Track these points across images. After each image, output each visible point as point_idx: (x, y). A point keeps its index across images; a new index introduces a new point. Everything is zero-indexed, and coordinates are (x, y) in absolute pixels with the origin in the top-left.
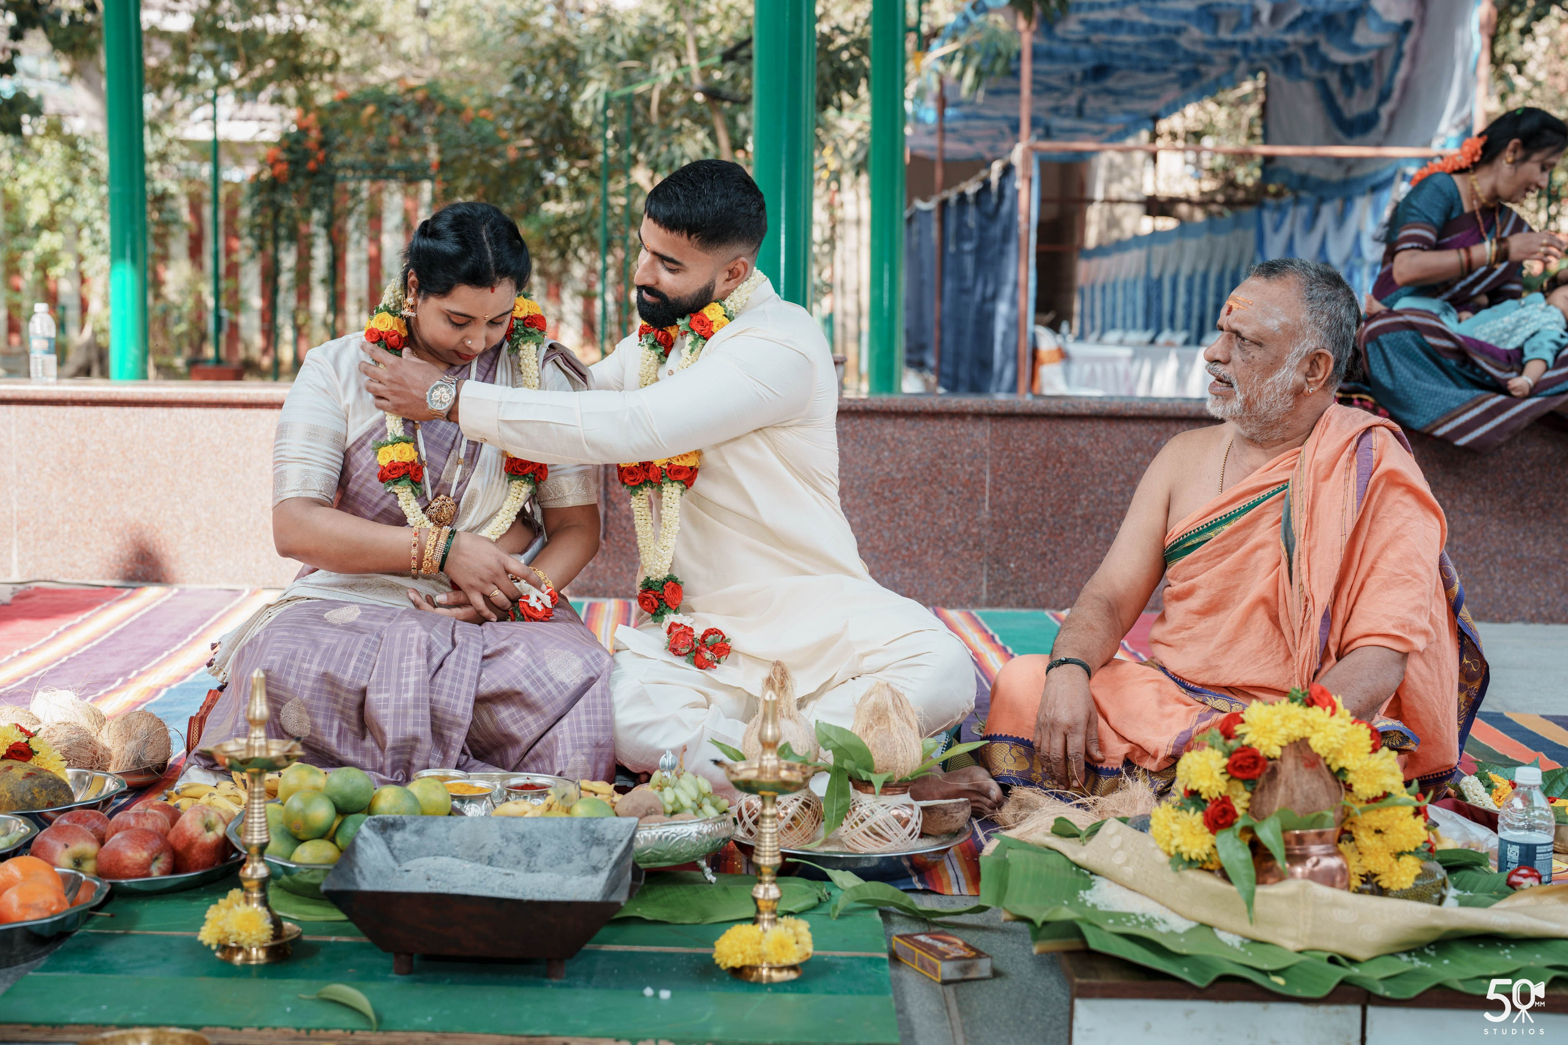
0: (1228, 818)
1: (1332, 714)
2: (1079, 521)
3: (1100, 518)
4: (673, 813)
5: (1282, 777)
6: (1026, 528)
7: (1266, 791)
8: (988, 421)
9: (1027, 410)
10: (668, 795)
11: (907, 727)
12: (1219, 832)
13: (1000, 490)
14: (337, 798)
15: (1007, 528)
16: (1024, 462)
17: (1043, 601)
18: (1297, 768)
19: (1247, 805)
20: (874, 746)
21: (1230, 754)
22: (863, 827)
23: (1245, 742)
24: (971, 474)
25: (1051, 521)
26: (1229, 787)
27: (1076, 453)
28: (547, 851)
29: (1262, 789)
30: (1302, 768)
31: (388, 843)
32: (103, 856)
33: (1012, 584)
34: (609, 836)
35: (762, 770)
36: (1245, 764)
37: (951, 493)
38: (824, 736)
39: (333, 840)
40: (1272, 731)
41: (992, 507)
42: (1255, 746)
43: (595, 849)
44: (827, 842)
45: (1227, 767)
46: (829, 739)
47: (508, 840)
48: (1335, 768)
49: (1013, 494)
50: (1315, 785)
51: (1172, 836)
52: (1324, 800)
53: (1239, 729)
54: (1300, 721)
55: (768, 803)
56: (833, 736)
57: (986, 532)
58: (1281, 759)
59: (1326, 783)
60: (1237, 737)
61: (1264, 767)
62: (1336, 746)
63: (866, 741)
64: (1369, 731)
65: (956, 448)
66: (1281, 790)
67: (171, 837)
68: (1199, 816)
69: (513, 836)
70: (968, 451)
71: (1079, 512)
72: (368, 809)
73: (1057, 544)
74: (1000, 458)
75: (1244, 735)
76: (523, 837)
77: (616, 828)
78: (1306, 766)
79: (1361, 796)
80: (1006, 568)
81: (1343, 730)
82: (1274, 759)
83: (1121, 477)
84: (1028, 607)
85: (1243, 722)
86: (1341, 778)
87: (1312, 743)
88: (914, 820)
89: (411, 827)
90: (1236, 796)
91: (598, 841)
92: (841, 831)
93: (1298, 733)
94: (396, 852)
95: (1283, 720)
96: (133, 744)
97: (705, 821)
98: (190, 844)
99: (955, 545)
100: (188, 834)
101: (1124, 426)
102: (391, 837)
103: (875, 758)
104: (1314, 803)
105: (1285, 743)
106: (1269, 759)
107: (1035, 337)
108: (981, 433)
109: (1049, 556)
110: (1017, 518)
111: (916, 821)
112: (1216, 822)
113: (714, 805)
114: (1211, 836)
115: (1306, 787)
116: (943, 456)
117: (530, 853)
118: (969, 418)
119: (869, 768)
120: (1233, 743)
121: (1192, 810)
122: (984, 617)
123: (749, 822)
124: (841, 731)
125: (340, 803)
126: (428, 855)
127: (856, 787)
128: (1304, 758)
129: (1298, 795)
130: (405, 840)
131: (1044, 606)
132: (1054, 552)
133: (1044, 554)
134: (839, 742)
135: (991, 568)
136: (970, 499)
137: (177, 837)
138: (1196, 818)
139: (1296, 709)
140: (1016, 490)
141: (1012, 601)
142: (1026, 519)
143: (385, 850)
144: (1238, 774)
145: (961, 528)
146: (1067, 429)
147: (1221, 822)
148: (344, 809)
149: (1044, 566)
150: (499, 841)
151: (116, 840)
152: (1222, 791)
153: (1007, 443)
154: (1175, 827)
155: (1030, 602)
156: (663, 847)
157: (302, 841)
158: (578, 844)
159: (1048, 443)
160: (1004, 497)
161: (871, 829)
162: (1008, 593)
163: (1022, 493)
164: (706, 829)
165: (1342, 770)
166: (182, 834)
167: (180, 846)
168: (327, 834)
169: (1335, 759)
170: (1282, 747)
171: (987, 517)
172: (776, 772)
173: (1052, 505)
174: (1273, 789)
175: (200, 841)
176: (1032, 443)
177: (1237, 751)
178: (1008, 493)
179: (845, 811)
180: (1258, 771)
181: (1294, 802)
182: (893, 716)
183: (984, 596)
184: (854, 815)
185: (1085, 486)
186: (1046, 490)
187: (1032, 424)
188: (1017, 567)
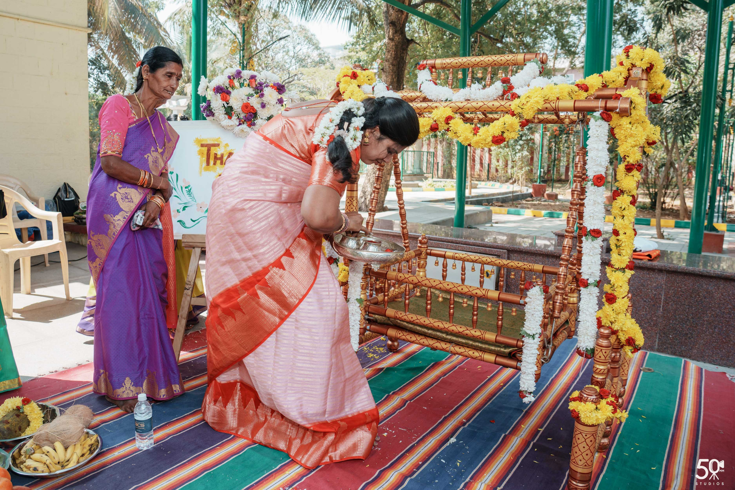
2: (706, 323)
3: (716, 323)
6: (679, 322)
8: (665, 273)
13: (668, 303)
15: (670, 320)
16: (681, 293)
24: (655, 295)
25: (692, 320)
27: (707, 292)
33: (670, 344)
37: (645, 301)
41: (664, 310)
57: (660, 320)
65: (649, 283)
70: (655, 285)
71: (706, 319)
73: (694, 331)
74: (670, 290)
80: (668, 337)
84: (677, 355)
99: (645, 323)
108: (662, 279)
109: (689, 336)
110: (675, 317)
116: (643, 285)
118: (656, 271)
131: (684, 356)
132: (691, 334)
133: (687, 334)
135: (661, 336)
136: (654, 305)
140: (676, 304)
141: (669, 352)
142: (679, 317)
145: (648, 317)
146: (703, 282)
149: (686, 339)
153: (673, 284)
155: (677, 353)
159: (693, 286)
160: (670, 306)
162: (667, 348)
163: (678, 306)
171: (661, 314)
173: (693, 313)
176: (685, 285)
178: (672, 305)
183: (656, 347)
185: (710, 308)
186: (690, 307)
187: (686, 277)
188: (673, 337)
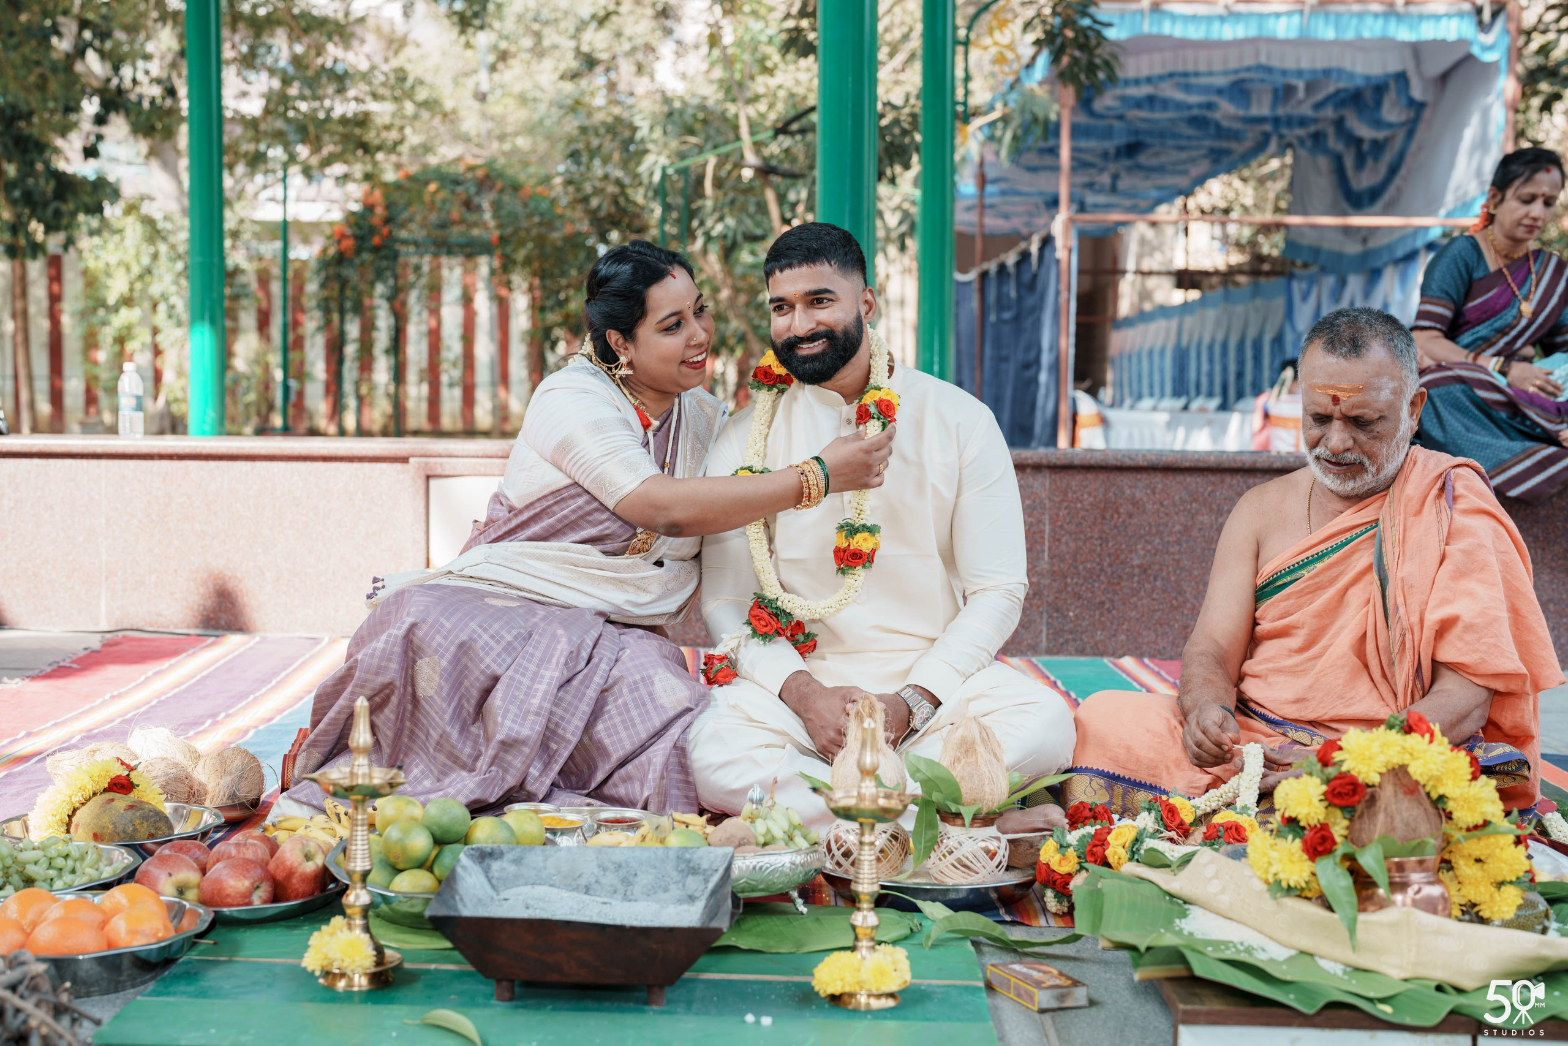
0: (1327, 845)
1: (1430, 741)
2: (1137, 571)
3: (1156, 567)
4: (765, 844)
5: (1381, 804)
6: (1085, 578)
7: (1365, 818)
8: (1047, 473)
9: (1085, 462)
10: (760, 827)
11: (994, 760)
12: (1318, 859)
13: (1059, 540)
14: (434, 828)
15: (1065, 577)
16: (1082, 513)
17: (1102, 649)
18: (1396, 796)
19: (1345, 832)
20: (962, 778)
21: (1328, 780)
22: (951, 859)
23: (1344, 769)
25: (1109, 570)
26: (1327, 815)
27: (1133, 504)
28: (644, 880)
29: (1362, 816)
30: (1401, 795)
31: (487, 871)
32: (205, 885)
33: (1071, 633)
34: (705, 865)
35: (860, 797)
36: (1344, 791)
38: (914, 768)
39: (431, 870)
40: (1370, 758)
41: (1051, 557)
42: (1354, 773)
43: (691, 877)
44: (915, 875)
45: (1324, 794)
46: (918, 770)
47: (605, 869)
48: (1434, 795)
49: (1072, 544)
50: (1415, 812)
51: (1270, 864)
52: (1424, 828)
53: (1337, 757)
54: (1399, 749)
55: (867, 830)
56: (922, 767)
57: (1046, 581)
58: (1380, 786)
59: (1426, 810)
60: (1333, 763)
61: (1363, 794)
62: (1435, 773)
63: (954, 773)
66: (1381, 817)
67: (271, 866)
68: (1298, 843)
69: (609, 865)
71: (1136, 562)
72: (465, 839)
73: (1115, 593)
74: (1059, 509)
75: (1341, 763)
76: (620, 866)
77: (713, 857)
78: (1405, 793)
79: (1461, 824)
80: (1065, 617)
81: (1442, 758)
82: (1374, 786)
83: (1178, 528)
84: (1087, 655)
85: (1340, 749)
86: (1440, 806)
87: (1411, 770)
88: (1001, 852)
89: (508, 857)
90: (1335, 824)
91: (693, 871)
92: (929, 863)
93: (1397, 761)
94: (494, 881)
95: (1381, 748)
96: (227, 781)
97: (798, 851)
98: (291, 873)
100: (288, 863)
101: (1180, 478)
102: (489, 867)
103: (963, 790)
104: (1414, 830)
105: (1383, 770)
106: (1369, 786)
108: (1040, 485)
109: (1107, 605)
110: (1076, 568)
111: (1003, 854)
112: (1315, 849)
113: (805, 837)
114: (1310, 862)
115: (1406, 815)
117: (627, 882)
118: (1029, 470)
119: (957, 801)
120: (1328, 768)
121: (1290, 837)
122: (1045, 664)
123: (838, 854)
124: (930, 763)
125: (438, 835)
126: (526, 884)
127: (943, 819)
128: (1403, 785)
129: (1398, 823)
130: (503, 869)
131: (1102, 654)
132: (1112, 601)
133: (1102, 603)
134: (929, 774)
135: (1051, 617)
137: (278, 867)
138: (1294, 845)
139: (1394, 736)
140: (1075, 540)
141: (1071, 649)
142: (1085, 568)
143: (483, 879)
144: (1336, 801)
146: (1125, 481)
147: (1320, 849)
148: (441, 841)
149: (1102, 615)
150: (596, 870)
151: (218, 870)
152: (1321, 818)
153: (1065, 494)
154: (1273, 854)
155: (1089, 650)
156: (757, 877)
157: (402, 870)
158: (675, 873)
159: (1105, 495)
161: (959, 861)
162: (1067, 641)
163: (1080, 544)
164: (799, 859)
165: (1442, 798)
166: (283, 864)
167: (280, 875)
168: (427, 865)
169: (1434, 787)
170: (1381, 774)
171: (1046, 566)
172: (874, 800)
173: (1110, 555)
174: (1373, 816)
175: (300, 870)
176: (1090, 494)
177: (1335, 779)
178: (1067, 544)
179: (933, 843)
180: (1356, 798)
181: (1394, 829)
182: (980, 748)
183: (1044, 644)
184: (942, 847)
185: (1142, 537)
186: (1104, 540)
187: (1090, 476)
188: (1076, 616)
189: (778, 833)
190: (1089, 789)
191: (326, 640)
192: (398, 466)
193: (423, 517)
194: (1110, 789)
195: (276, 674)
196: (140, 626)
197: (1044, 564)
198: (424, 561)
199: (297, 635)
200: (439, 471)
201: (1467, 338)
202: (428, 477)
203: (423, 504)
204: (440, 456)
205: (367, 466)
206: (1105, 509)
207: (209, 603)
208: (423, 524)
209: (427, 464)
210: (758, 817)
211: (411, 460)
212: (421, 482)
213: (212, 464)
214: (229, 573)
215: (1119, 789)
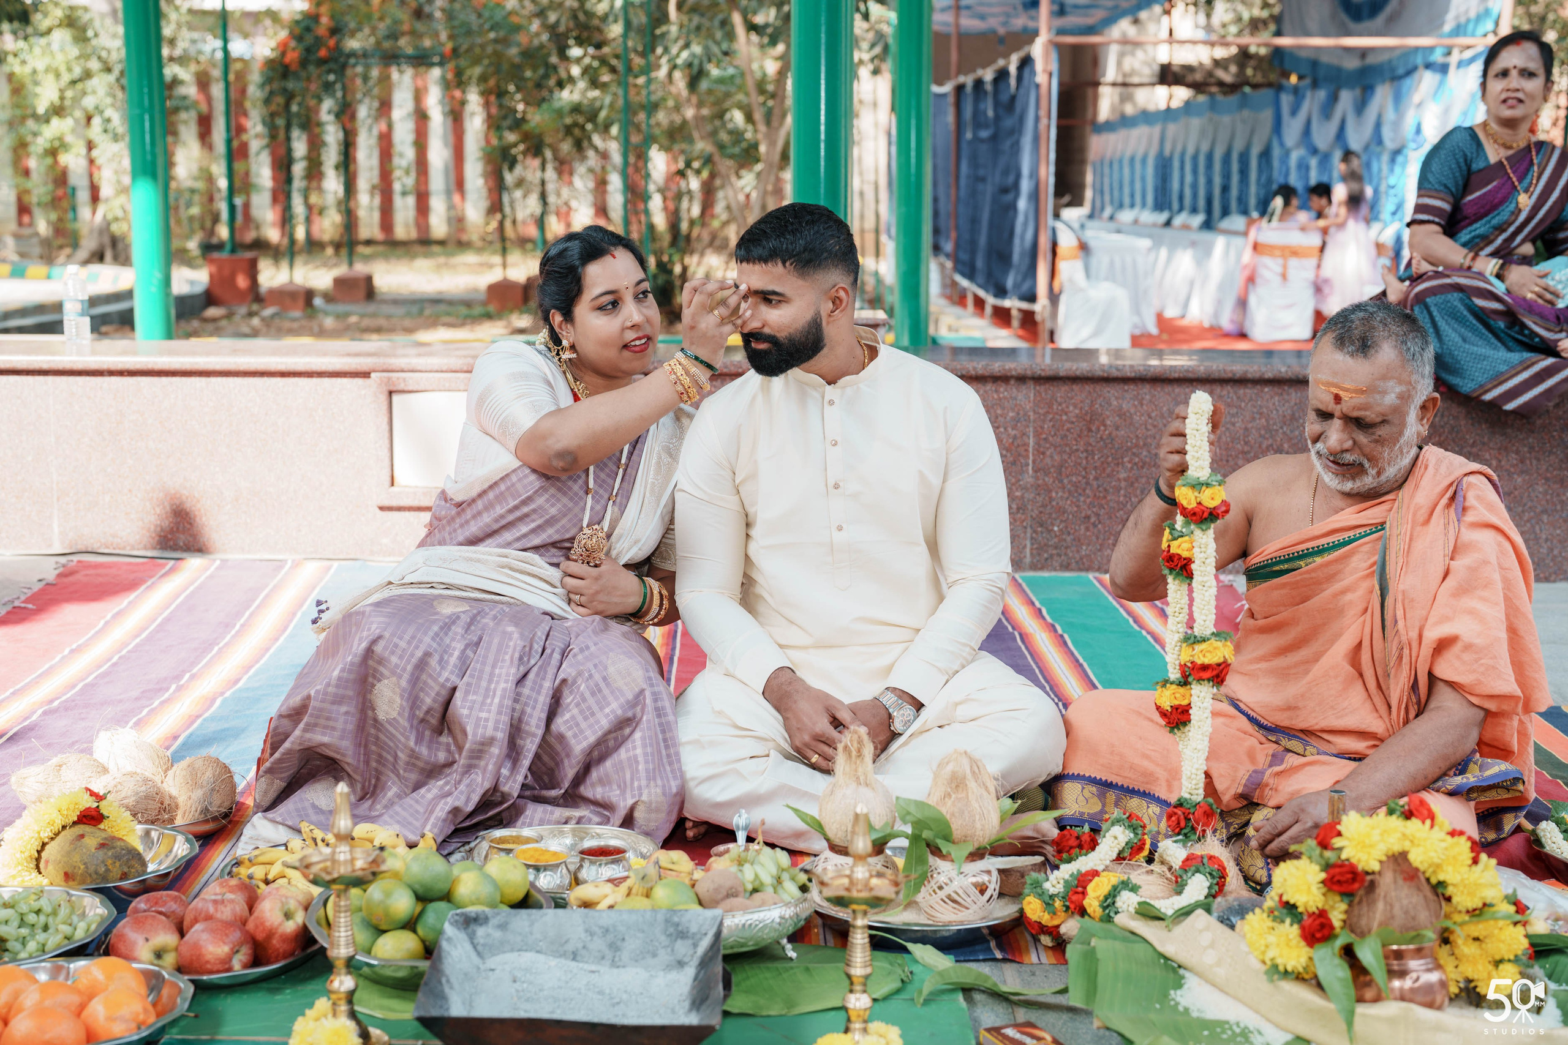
0: (1326, 932)
1: (1432, 826)
2: (1123, 484)
3: (1144, 480)
4: (754, 892)
5: (1381, 891)
6: (1070, 492)
7: (1364, 904)
8: (1031, 384)
9: (1071, 373)
10: (748, 873)
11: (985, 794)
12: (1317, 946)
13: (1043, 453)
14: (417, 887)
15: (1050, 491)
16: (1068, 425)
17: (1087, 564)
18: (1395, 882)
19: (1343, 917)
20: (953, 814)
21: (1327, 867)
22: (942, 894)
23: (1344, 856)
24: (1015, 437)
25: (1095, 483)
26: (1326, 901)
27: (1120, 416)
28: (632, 945)
29: (1360, 902)
30: (1400, 882)
31: (472, 938)
32: (184, 949)
33: (1056, 548)
34: (694, 929)
35: (853, 882)
36: (1343, 879)
38: (903, 809)
39: (414, 931)
40: (1371, 846)
41: (1035, 471)
42: (1354, 861)
43: (679, 942)
44: (905, 907)
45: (1324, 882)
46: (909, 813)
47: (592, 934)
48: (1434, 881)
49: (1056, 457)
50: (1414, 900)
51: (1267, 946)
52: (1423, 916)
53: (1337, 842)
54: (1399, 835)
55: (859, 916)
56: (912, 809)
57: (1029, 496)
58: (1380, 873)
59: (1425, 897)
60: (1333, 849)
61: (1363, 881)
62: (1436, 860)
63: (944, 810)
64: (1469, 844)
65: (999, 412)
66: (1380, 905)
67: (250, 926)
68: (1296, 927)
69: (596, 929)
70: (1011, 414)
71: (1123, 475)
72: (447, 897)
73: (1101, 507)
74: (1044, 421)
75: (1340, 849)
76: (607, 931)
77: (702, 920)
78: (1405, 879)
79: (1460, 908)
80: (1050, 531)
81: (1443, 845)
82: (1373, 873)
84: (1072, 570)
85: (1339, 834)
86: (1440, 890)
87: (1412, 857)
88: (992, 887)
89: (493, 922)
90: (1333, 907)
91: (682, 935)
92: (919, 898)
93: (1397, 848)
94: (480, 948)
95: (1382, 835)
96: (198, 793)
97: (787, 904)
98: (270, 934)
100: (268, 924)
101: (1168, 389)
102: (474, 932)
103: (954, 827)
104: (1414, 918)
105: (1384, 858)
106: (1367, 873)
107: (1054, 231)
108: (1025, 397)
109: (1093, 519)
110: (1061, 481)
111: (994, 885)
112: (1313, 936)
113: (793, 879)
114: (1308, 949)
115: (1405, 902)
117: (614, 947)
118: (1012, 382)
119: (948, 838)
120: (1328, 854)
121: (1288, 921)
122: (1030, 583)
124: (920, 805)
125: (420, 891)
126: (512, 950)
127: (933, 853)
128: (1402, 872)
129: (1397, 911)
130: (488, 935)
131: (1088, 569)
132: (1097, 515)
133: (1088, 517)
134: (919, 816)
135: (1035, 532)
136: (1014, 463)
137: (257, 927)
138: (1291, 931)
139: (1395, 821)
140: (1060, 453)
141: (1056, 564)
142: (1070, 482)
143: (468, 946)
144: (1336, 887)
146: (1111, 392)
147: (1318, 935)
148: (424, 897)
149: (1087, 529)
150: (583, 935)
151: (198, 933)
152: (1320, 906)
153: (1050, 406)
154: (1272, 939)
155: (1074, 565)
156: (747, 934)
157: (385, 932)
158: (663, 938)
159: (1092, 405)
160: (1048, 461)
161: (949, 897)
162: (1051, 556)
163: (1065, 457)
164: (789, 912)
165: (1441, 884)
166: (262, 924)
167: (260, 936)
168: (410, 925)
169: (1434, 872)
170: (1381, 862)
171: (1031, 480)
172: (867, 883)
173: (1095, 468)
174: (1372, 903)
175: (280, 931)
176: (1075, 406)
177: (1335, 866)
178: (1052, 457)
179: (924, 878)
180: (1356, 885)
181: (1393, 917)
182: (972, 784)
183: (1028, 560)
184: (933, 883)
185: (1129, 449)
186: (1090, 453)
187: (1076, 387)
188: (1061, 530)
189: (767, 879)
190: (1081, 798)
191: (289, 563)
192: (359, 381)
193: (387, 435)
194: (1102, 796)
195: (238, 615)
196: (96, 547)
197: (1029, 477)
198: (389, 479)
199: (258, 556)
200: (401, 387)
201: (1465, 236)
202: (391, 393)
203: (386, 419)
204: (403, 371)
205: (326, 381)
206: (1091, 421)
207: (166, 524)
208: (387, 442)
209: (389, 379)
210: (746, 861)
211: (373, 375)
212: (383, 398)
213: (165, 380)
214: (185, 492)
215: (1111, 796)
